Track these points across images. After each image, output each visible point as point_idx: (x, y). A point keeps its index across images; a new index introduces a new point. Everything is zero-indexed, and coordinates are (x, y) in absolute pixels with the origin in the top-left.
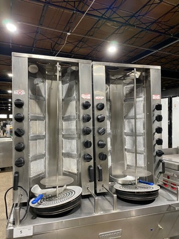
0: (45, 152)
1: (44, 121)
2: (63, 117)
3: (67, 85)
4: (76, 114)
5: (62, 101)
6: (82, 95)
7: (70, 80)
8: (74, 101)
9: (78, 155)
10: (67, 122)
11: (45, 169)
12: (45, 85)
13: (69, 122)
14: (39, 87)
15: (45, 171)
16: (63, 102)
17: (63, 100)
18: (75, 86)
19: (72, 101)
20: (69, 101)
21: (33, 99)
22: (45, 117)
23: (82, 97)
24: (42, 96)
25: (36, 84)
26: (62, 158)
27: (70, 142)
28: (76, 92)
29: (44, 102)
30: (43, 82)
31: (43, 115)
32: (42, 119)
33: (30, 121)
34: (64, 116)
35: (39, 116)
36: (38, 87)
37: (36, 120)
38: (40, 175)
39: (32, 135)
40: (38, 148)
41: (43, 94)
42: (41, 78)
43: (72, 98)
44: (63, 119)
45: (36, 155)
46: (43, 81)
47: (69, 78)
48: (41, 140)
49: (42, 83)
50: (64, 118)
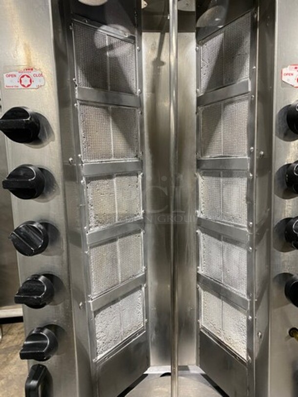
0: (146, 270)
1: (140, 176)
2: (199, 163)
3: (216, 42)
4: (251, 153)
5: (198, 104)
6: (285, 71)
7: (229, 19)
8: (240, 100)
9: (251, 303)
10: (214, 179)
11: (147, 317)
12: (140, 50)
13: (222, 180)
14: (115, 59)
15: (147, 323)
16: (200, 109)
17: (200, 101)
18: (248, 40)
19: (231, 103)
20: (222, 103)
21: (95, 104)
22: (141, 164)
23: (285, 79)
24: (130, 92)
25: (104, 49)
26: (197, 289)
27: (222, 249)
28: (252, 63)
29: (138, 112)
30: (132, 40)
31: (137, 156)
32: (130, 169)
33: (88, 182)
34: (202, 159)
35: (122, 160)
36: (111, 58)
37: (110, 177)
38: (131, 340)
39: (97, 229)
40: (122, 263)
41: (134, 85)
42: (122, 25)
43: (235, 89)
44: (198, 166)
45: (115, 288)
46: (134, 38)
47: (224, 11)
48: (132, 238)
49: (128, 46)
50: (204, 166)
